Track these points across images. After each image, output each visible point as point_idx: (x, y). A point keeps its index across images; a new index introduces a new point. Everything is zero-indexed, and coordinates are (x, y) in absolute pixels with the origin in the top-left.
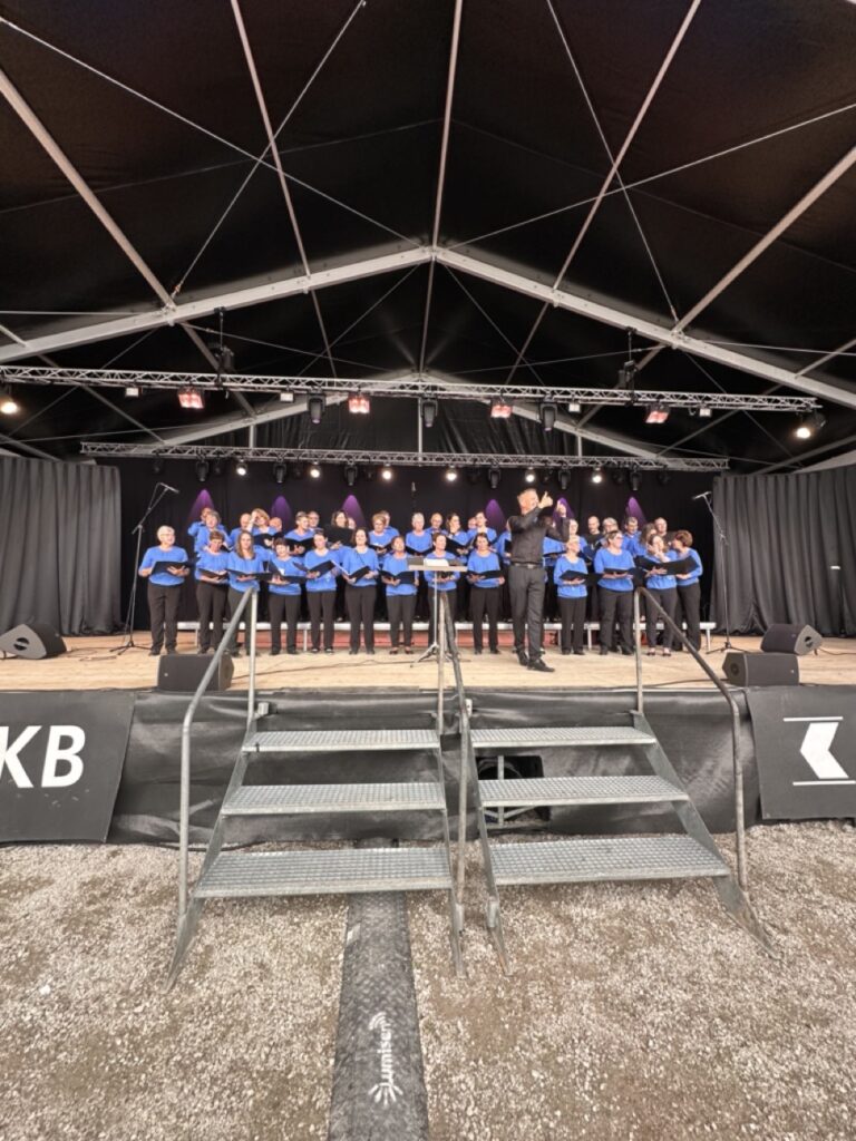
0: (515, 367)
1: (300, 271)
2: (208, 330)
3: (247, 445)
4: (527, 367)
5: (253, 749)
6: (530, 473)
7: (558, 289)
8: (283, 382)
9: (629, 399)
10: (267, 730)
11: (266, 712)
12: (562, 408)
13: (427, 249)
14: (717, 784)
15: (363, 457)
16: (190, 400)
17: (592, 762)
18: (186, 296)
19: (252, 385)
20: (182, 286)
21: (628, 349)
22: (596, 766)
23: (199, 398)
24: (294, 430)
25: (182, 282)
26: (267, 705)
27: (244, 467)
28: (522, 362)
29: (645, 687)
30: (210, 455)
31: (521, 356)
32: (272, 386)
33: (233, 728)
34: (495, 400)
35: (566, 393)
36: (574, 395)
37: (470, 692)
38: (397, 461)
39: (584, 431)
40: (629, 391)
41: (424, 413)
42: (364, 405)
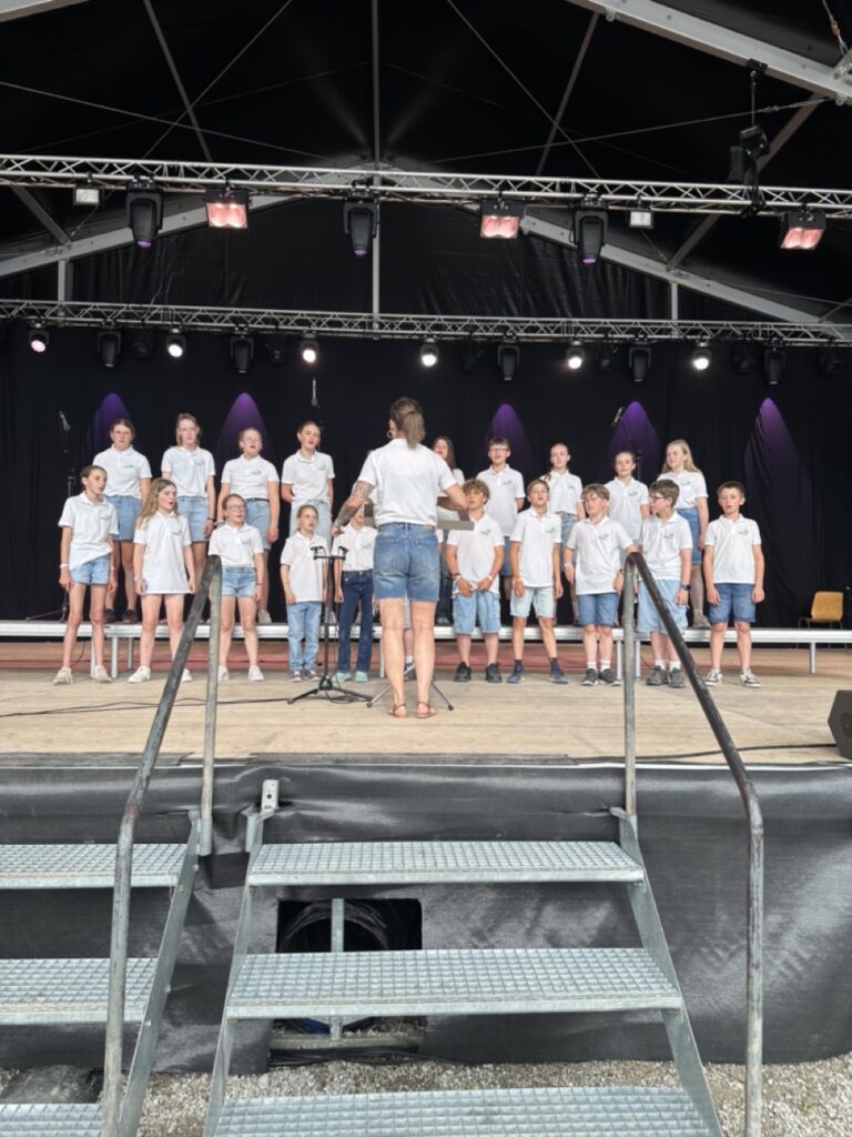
0: (549, 145)
4: (570, 145)
6: (576, 353)
8: (82, 168)
9: (749, 202)
12: (618, 220)
15: (266, 321)
17: (529, 913)
19: (24, 173)
21: (750, 109)
22: (536, 921)
24: (142, 270)
27: (41, 339)
28: (559, 137)
29: (640, 759)
32: (60, 174)
34: (489, 205)
35: (627, 190)
36: (641, 194)
37: (278, 766)
38: (328, 329)
39: (683, 272)
40: (751, 188)
41: (349, 228)
42: (237, 211)
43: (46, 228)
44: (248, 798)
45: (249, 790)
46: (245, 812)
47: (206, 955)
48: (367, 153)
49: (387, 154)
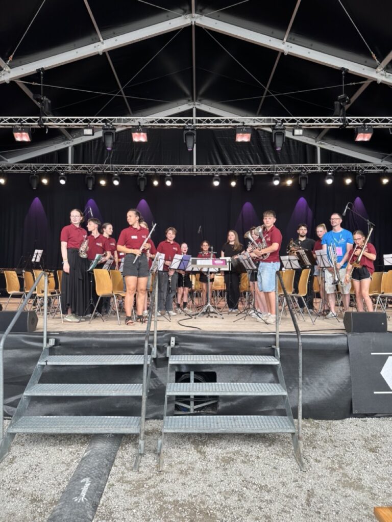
0: (264, 96)
1: (96, 38)
2: (33, 83)
3: (67, 162)
4: (273, 97)
5: (44, 363)
6: (277, 179)
7: (287, 41)
8: (86, 121)
9: (342, 124)
10: (54, 355)
11: (54, 344)
13: (188, 16)
14: (325, 392)
16: (22, 136)
18: (17, 61)
19: (65, 124)
20: (14, 56)
21: (342, 84)
23: (27, 134)
24: (101, 149)
25: (13, 54)
26: (54, 340)
27: (64, 179)
28: (268, 93)
30: (40, 170)
31: (267, 89)
32: (78, 124)
33: (34, 353)
35: (293, 121)
36: (298, 122)
37: (174, 333)
38: (176, 172)
39: (322, 142)
40: (342, 118)
41: (186, 140)
42: (143, 135)
43: (64, 134)
44: (166, 342)
45: (166, 340)
46: (166, 346)
47: (155, 386)
48: (190, 99)
49: (199, 99)
